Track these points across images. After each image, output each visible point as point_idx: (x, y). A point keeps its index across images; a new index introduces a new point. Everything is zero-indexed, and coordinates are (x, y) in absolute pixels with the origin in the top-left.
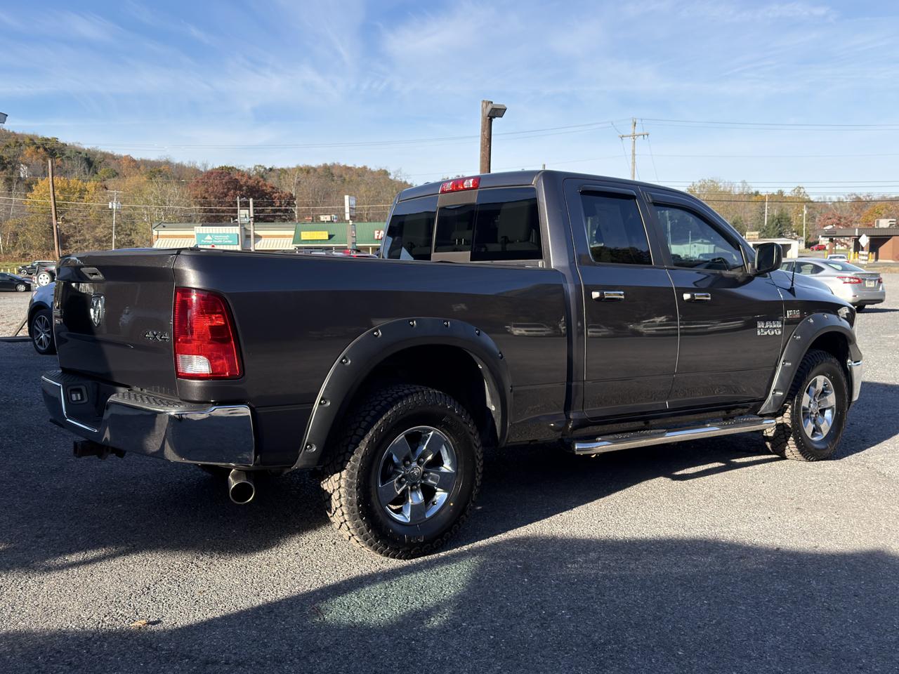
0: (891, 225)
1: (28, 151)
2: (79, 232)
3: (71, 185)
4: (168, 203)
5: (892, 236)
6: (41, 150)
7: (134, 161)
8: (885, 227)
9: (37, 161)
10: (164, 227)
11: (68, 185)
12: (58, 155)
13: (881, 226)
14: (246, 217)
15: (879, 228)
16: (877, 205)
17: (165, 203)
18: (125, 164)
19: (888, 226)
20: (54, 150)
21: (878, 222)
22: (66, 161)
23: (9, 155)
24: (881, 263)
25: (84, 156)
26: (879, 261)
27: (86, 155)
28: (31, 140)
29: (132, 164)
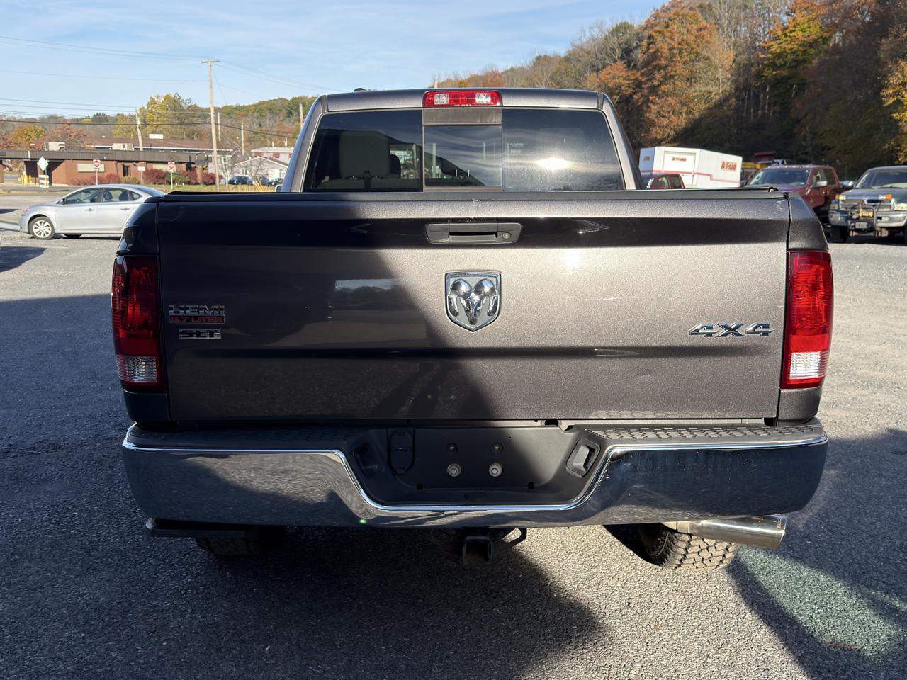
0: (61, 148)
5: (64, 160)
8: (55, 150)
13: (51, 149)
15: (49, 151)
16: (26, 127)
19: (58, 149)
21: (47, 144)
24: (56, 187)
26: (53, 184)
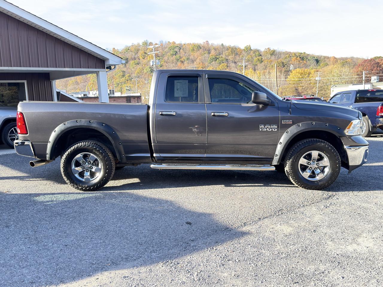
1: (293, 58)
2: (306, 90)
3: (305, 71)
4: (342, 76)
6: (298, 58)
7: (336, 58)
9: (296, 62)
10: (336, 86)
11: (304, 71)
12: (305, 59)
14: (375, 80)
17: (341, 76)
18: (332, 60)
20: (304, 57)
22: (307, 61)
23: (286, 61)
25: (316, 58)
27: (317, 58)
28: (295, 54)
29: (335, 60)
